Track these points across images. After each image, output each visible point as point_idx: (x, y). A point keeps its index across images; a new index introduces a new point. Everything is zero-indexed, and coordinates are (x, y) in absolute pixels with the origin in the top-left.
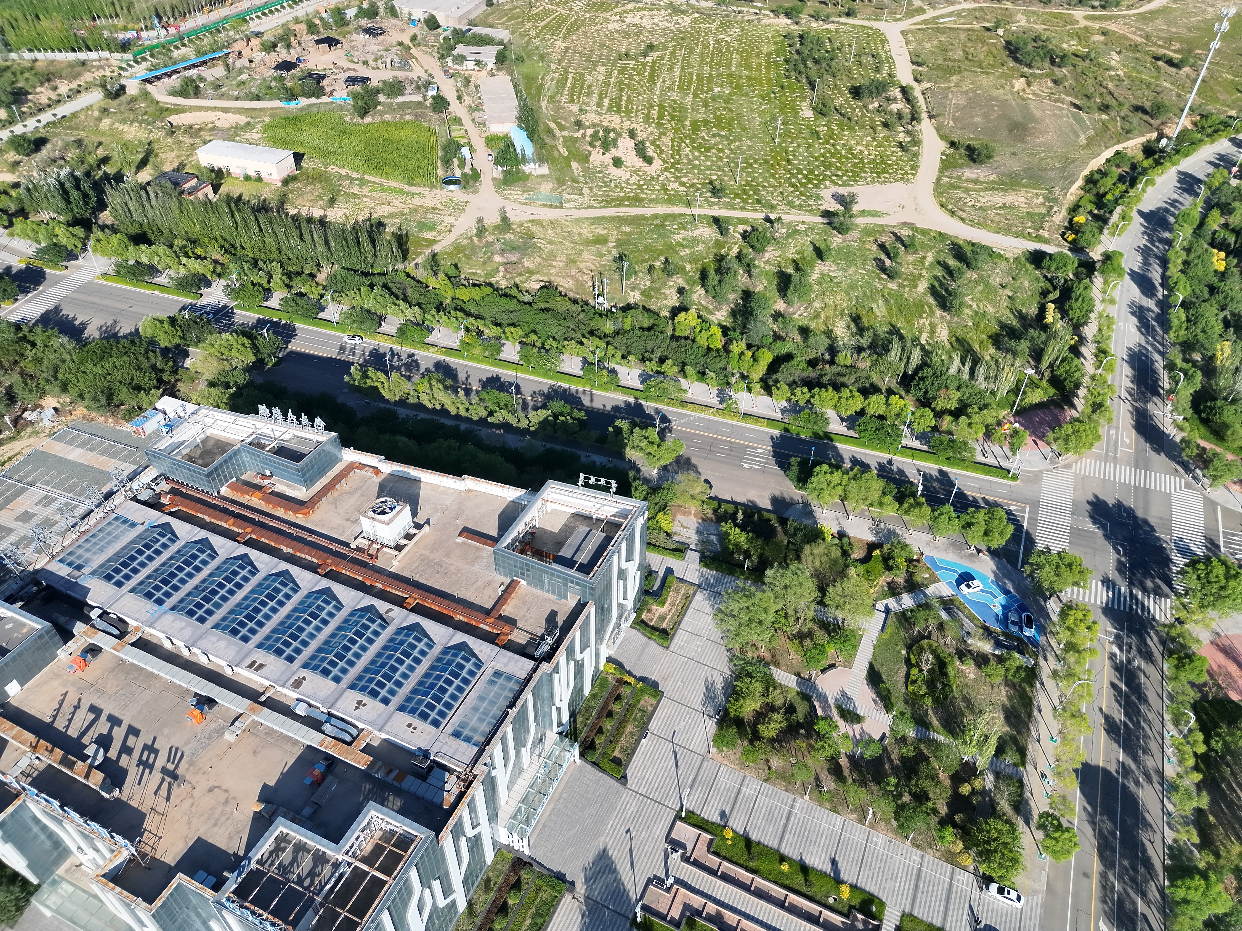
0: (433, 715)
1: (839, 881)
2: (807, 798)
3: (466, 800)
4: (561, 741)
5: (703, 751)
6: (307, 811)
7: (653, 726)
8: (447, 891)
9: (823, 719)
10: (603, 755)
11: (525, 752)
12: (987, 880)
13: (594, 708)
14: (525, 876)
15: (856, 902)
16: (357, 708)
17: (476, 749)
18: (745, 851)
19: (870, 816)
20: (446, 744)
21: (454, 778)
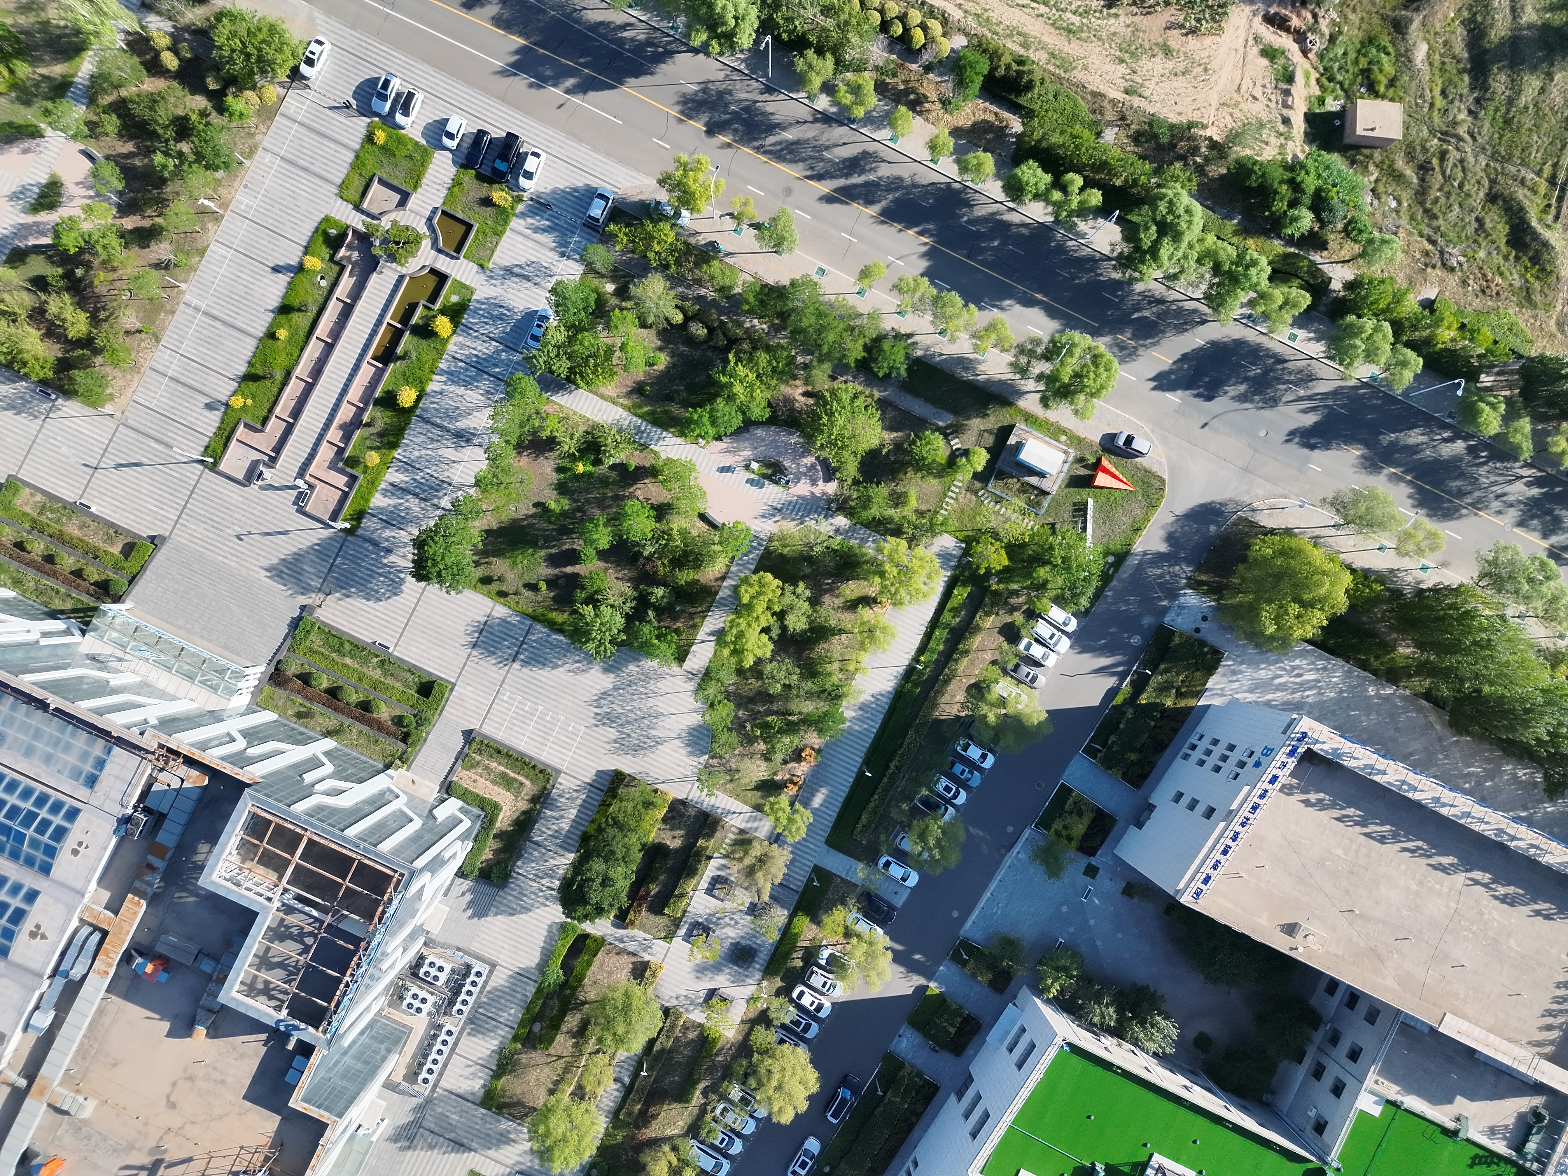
0: (58, 820)
1: (300, 268)
2: (183, 286)
3: (197, 755)
4: (95, 629)
5: (111, 424)
6: (207, 966)
7: (69, 494)
8: (314, 763)
9: (57, 236)
10: (117, 568)
11: (115, 681)
12: (295, 74)
13: (37, 583)
14: (292, 669)
15: (326, 252)
16: (44, 937)
17: (116, 750)
18: (261, 383)
19: (211, 204)
20: (107, 795)
21: (163, 776)
